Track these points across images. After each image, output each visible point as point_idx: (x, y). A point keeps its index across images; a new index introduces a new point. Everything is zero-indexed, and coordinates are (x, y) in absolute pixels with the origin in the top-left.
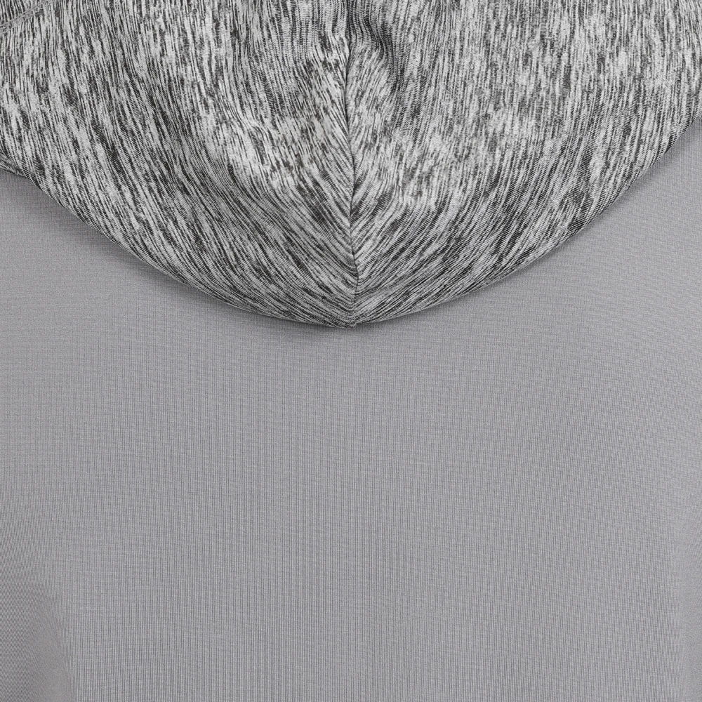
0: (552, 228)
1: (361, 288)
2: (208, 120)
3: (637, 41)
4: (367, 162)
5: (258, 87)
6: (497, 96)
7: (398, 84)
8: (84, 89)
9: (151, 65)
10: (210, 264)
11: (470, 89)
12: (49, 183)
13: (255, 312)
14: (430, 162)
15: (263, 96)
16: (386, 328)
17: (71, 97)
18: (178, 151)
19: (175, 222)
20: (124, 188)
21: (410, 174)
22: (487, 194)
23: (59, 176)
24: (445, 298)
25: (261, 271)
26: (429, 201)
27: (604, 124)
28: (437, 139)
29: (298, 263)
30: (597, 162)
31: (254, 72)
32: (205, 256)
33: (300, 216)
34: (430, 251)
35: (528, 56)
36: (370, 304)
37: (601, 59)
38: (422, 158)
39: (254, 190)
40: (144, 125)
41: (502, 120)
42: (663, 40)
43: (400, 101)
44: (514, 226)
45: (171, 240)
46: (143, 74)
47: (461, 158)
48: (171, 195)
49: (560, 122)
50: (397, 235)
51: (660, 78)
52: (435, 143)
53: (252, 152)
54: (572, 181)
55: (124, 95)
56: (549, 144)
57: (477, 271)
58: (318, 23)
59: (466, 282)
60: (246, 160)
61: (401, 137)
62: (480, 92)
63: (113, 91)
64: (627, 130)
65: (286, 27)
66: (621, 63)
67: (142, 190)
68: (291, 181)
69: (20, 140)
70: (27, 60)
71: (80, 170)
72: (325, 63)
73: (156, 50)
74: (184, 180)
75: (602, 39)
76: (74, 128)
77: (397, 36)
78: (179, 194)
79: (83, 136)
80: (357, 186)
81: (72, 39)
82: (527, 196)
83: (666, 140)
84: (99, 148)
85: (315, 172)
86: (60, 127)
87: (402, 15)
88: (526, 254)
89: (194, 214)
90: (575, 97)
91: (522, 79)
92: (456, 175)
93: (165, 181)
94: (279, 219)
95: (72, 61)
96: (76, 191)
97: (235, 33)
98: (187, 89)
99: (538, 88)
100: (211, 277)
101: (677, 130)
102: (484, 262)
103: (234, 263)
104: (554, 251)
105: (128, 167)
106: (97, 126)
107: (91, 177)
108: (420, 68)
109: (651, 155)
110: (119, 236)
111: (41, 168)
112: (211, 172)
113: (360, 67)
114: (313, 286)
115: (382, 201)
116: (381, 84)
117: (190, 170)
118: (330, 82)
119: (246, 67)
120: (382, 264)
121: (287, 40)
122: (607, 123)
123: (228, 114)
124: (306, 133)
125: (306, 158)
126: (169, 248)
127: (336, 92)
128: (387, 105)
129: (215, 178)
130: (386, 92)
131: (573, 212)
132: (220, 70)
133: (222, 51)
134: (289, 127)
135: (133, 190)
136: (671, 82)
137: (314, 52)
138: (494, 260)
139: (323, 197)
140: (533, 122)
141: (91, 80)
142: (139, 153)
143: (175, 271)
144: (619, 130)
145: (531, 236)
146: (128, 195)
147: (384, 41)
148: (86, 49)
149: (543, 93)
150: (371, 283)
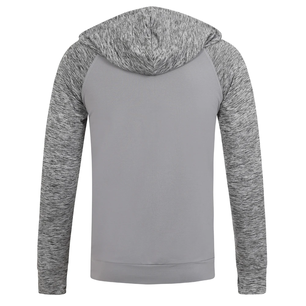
0: (181, 63)
1: (154, 70)
2: (132, 47)
3: (192, 36)
4: (154, 52)
5: (139, 42)
6: (172, 44)
7: (158, 42)
8: (113, 42)
9: (123, 38)
10: (133, 67)
11: (168, 42)
12: (108, 58)
13: (140, 74)
14: (163, 52)
15: (140, 43)
16: (158, 76)
17: (111, 44)
18: (127, 52)
19: (127, 62)
20: (119, 59)
21: (161, 54)
22: (171, 57)
23: (109, 57)
24: (166, 72)
25: (140, 67)
26: (163, 58)
27: (188, 49)
28: (164, 49)
29: (146, 66)
30: (188, 55)
31: (138, 40)
32: (132, 66)
33: (146, 59)
34: (163, 65)
35: (176, 38)
36: (156, 72)
37: (187, 39)
38: (162, 52)
39: (139, 56)
40: (122, 48)
41: (173, 47)
42: (196, 36)
43: (159, 44)
44: (175, 62)
45: (127, 65)
46: (122, 40)
47: (167, 52)
48: (126, 59)
49: (182, 48)
50: (159, 62)
51: (196, 43)
52: (164, 50)
53: (139, 51)
54: (184, 57)
55: (119, 43)
56: (180, 51)
57: (170, 68)
58: (147, 33)
59: (169, 69)
60: (138, 52)
61: (159, 49)
62: (170, 43)
63: (117, 43)
64: (192, 50)
65: (142, 33)
66: (190, 40)
67: (122, 59)
68: (144, 55)
69: (103, 51)
70: (104, 37)
71: (112, 56)
72: (148, 38)
73: (124, 36)
74: (129, 56)
75: (187, 35)
76: (111, 49)
77: (158, 35)
78: (128, 58)
79: (113, 51)
80: (153, 56)
81: (111, 34)
82: (177, 58)
83: (198, 52)
84: (115, 52)
85: (148, 53)
86: (109, 49)
87: (158, 32)
88: (177, 66)
89: (130, 61)
90: (183, 44)
91: (176, 41)
92: (167, 54)
93: (126, 57)
94: (143, 60)
95: (111, 38)
96: (112, 60)
97: (135, 34)
98: (129, 42)
99: (178, 43)
100: (133, 69)
101: (199, 51)
102: (171, 67)
103: (136, 67)
104: (181, 66)
105: (120, 55)
106: (115, 49)
107: (114, 57)
108: (161, 39)
109: (196, 54)
110: (119, 66)
111: (107, 56)
112: (133, 54)
113: (153, 39)
114: (148, 69)
115: (157, 58)
116: (156, 41)
117: (129, 54)
118: (149, 41)
119: (137, 39)
120: (157, 66)
121: (143, 35)
122: (189, 49)
123: (135, 46)
124: (146, 48)
125: (146, 52)
126: (127, 66)
127: (150, 43)
128: (157, 44)
129: (133, 55)
130: (157, 43)
131: (184, 61)
132: (133, 39)
133: (133, 37)
134: (144, 47)
135: (121, 59)
136: (198, 43)
137: (147, 37)
138: (172, 66)
139: (149, 57)
140: (177, 47)
141: (114, 41)
142: (121, 53)
143: (127, 69)
144: (191, 50)
145: (178, 63)
146: (120, 60)
147: (156, 35)
148: (113, 36)
149: (179, 43)
150: (156, 69)
